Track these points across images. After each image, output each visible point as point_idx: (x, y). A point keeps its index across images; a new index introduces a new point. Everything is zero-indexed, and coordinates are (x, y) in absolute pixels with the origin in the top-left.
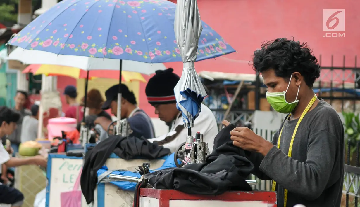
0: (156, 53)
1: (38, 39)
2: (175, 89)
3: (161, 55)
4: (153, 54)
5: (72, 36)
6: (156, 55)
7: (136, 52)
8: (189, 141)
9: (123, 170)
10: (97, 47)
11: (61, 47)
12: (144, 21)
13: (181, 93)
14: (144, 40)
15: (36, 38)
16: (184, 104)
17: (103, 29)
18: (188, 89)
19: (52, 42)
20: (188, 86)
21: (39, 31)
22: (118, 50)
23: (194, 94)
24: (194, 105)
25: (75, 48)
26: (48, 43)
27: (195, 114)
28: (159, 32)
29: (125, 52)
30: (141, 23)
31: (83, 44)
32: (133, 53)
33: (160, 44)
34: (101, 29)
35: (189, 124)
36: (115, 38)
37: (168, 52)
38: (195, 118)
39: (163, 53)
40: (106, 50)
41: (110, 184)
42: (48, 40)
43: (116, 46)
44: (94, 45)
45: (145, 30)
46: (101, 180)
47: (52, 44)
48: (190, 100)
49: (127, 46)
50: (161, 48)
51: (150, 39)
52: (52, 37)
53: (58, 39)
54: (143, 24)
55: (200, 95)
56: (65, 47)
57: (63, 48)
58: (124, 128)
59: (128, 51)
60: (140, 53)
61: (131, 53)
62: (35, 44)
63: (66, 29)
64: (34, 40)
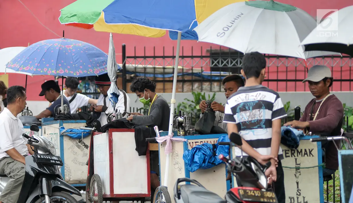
0: (80, 72)
1: (22, 66)
2: (107, 92)
3: (82, 73)
4: (78, 73)
5: (39, 65)
6: (80, 73)
7: (70, 72)
8: (114, 112)
9: (72, 129)
10: (51, 70)
11: (34, 70)
12: (74, 56)
13: (111, 94)
14: (74, 66)
15: (21, 65)
16: (112, 98)
17: (54, 61)
18: (114, 92)
19: (29, 67)
20: (113, 91)
21: (22, 62)
22: (61, 71)
23: (116, 94)
24: (116, 98)
25: (41, 70)
26: (28, 68)
27: (116, 102)
28: (81, 61)
29: (65, 72)
30: (72, 57)
31: (45, 68)
32: (69, 72)
33: (81, 68)
34: (53, 61)
35: (114, 106)
36: (60, 65)
37: (86, 71)
38: (116, 103)
39: (83, 72)
40: (56, 72)
41: (66, 135)
42: (28, 67)
43: (61, 69)
44: (50, 69)
45: (74, 61)
46: (62, 134)
47: (30, 69)
48: (114, 96)
49: (66, 69)
50: (82, 70)
51: (76, 65)
52: (29, 65)
53: (32, 66)
54: (73, 57)
55: (118, 95)
56: (36, 70)
57: (35, 70)
58: (66, 109)
59: (66, 71)
60: (72, 72)
61: (68, 72)
62: (21, 69)
63: (36, 61)
64: (20, 66)
